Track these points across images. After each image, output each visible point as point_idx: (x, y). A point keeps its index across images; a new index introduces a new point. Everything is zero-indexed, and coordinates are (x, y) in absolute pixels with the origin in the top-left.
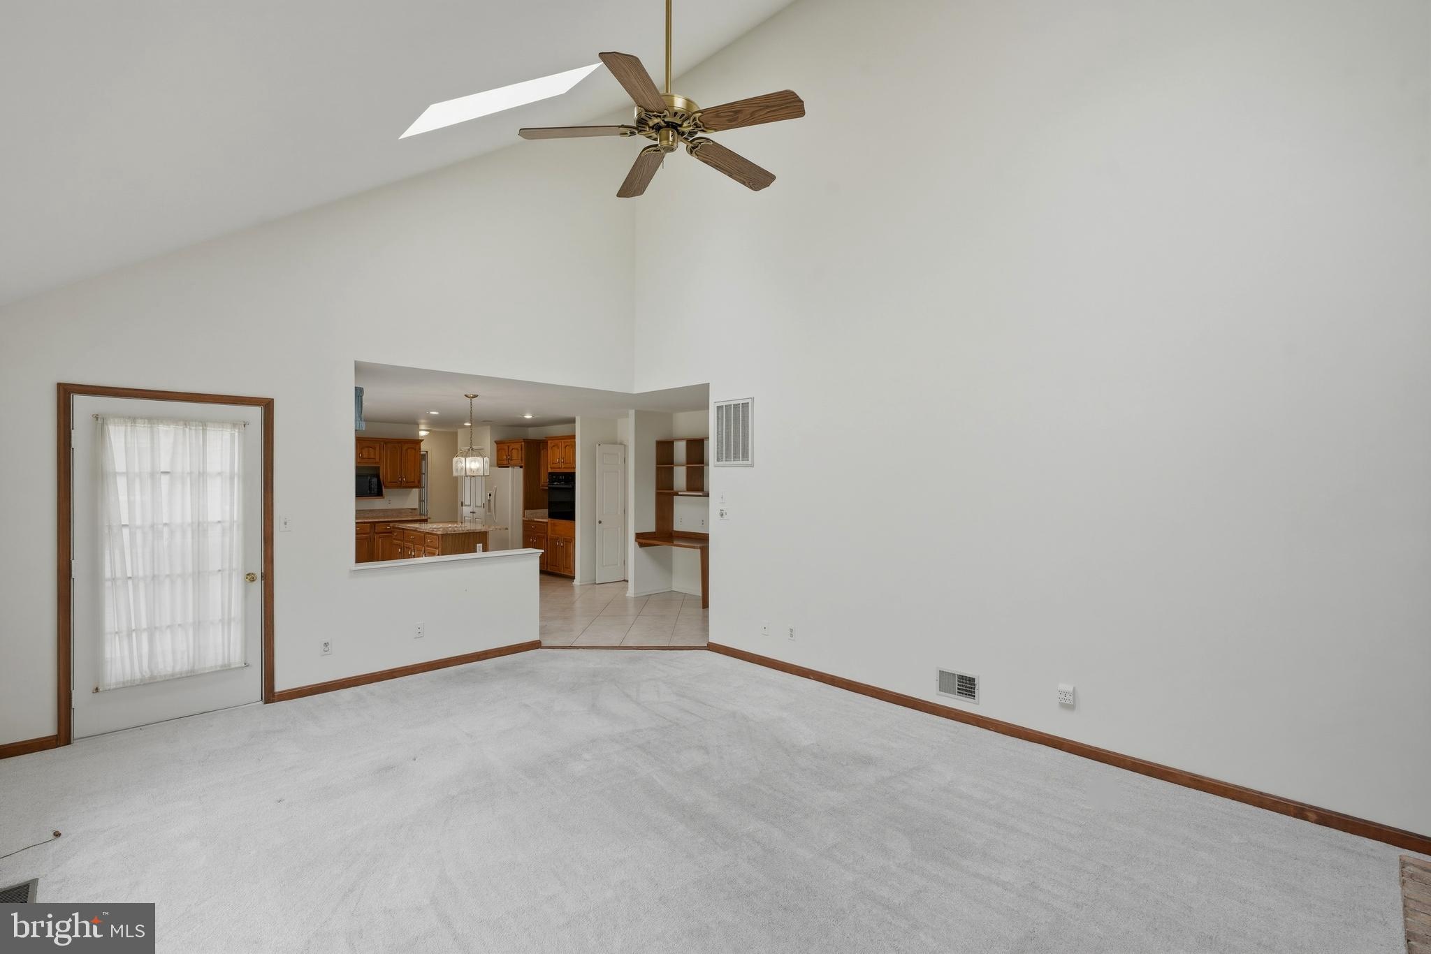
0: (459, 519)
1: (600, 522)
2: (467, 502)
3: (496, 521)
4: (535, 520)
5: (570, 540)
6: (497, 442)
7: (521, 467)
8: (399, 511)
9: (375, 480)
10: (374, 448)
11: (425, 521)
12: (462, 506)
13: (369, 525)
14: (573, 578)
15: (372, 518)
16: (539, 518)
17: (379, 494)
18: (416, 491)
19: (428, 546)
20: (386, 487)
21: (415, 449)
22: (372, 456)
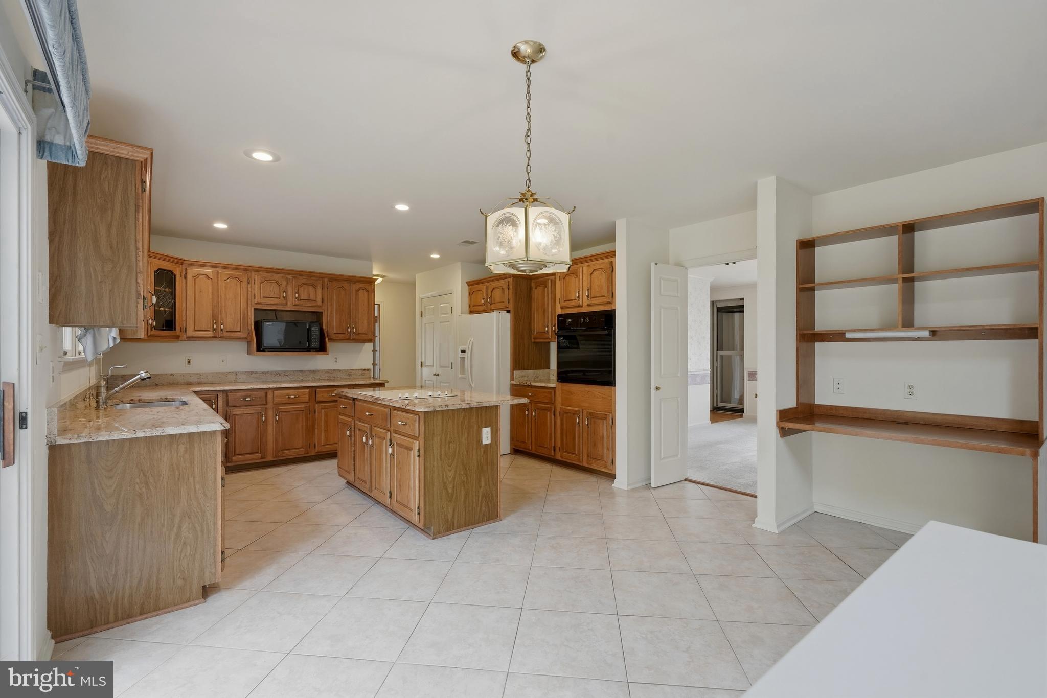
0: (418, 384)
1: (657, 389)
2: (428, 362)
3: (473, 385)
4: (533, 384)
5: (607, 416)
6: (470, 284)
7: (508, 312)
8: (350, 373)
9: (315, 329)
10: (315, 287)
11: (381, 385)
12: (422, 366)
13: (307, 391)
14: (612, 477)
15: (315, 381)
16: (541, 382)
17: (322, 349)
18: (368, 346)
19: (396, 432)
20: (331, 340)
21: (367, 291)
22: (312, 297)
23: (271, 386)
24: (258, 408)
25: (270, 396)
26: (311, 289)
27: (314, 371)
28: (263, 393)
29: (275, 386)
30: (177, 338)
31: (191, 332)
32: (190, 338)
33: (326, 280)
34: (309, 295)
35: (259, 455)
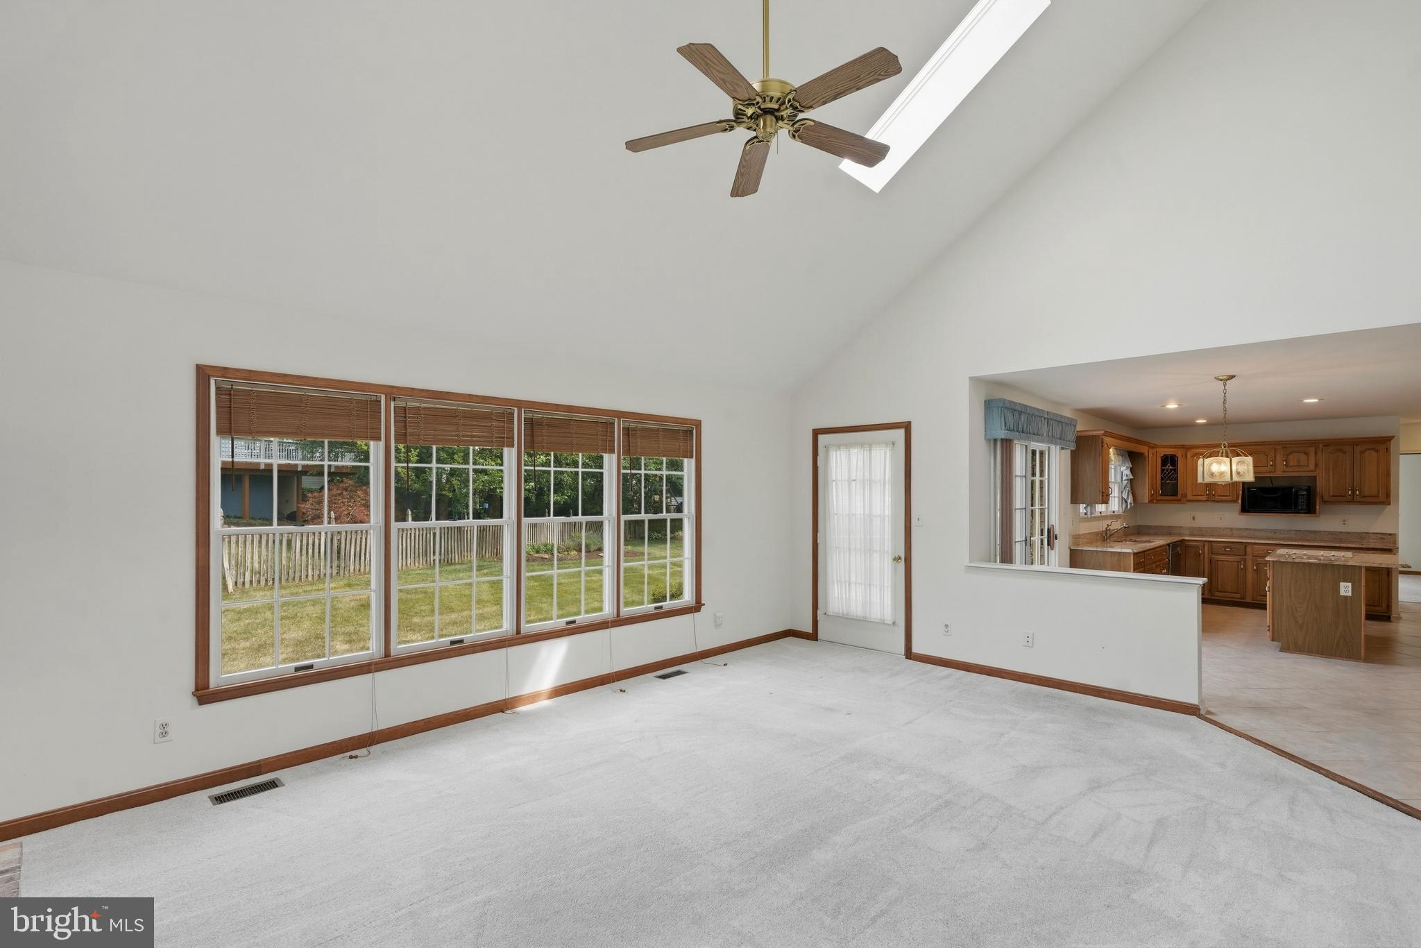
23: (1249, 541)
24: (1238, 558)
25: (1249, 549)
26: (1303, 457)
27: (1315, 532)
28: (1243, 546)
29: (1253, 541)
30: (1179, 501)
31: (1190, 497)
32: (1188, 501)
33: (1321, 446)
34: (1299, 461)
35: (1238, 596)
